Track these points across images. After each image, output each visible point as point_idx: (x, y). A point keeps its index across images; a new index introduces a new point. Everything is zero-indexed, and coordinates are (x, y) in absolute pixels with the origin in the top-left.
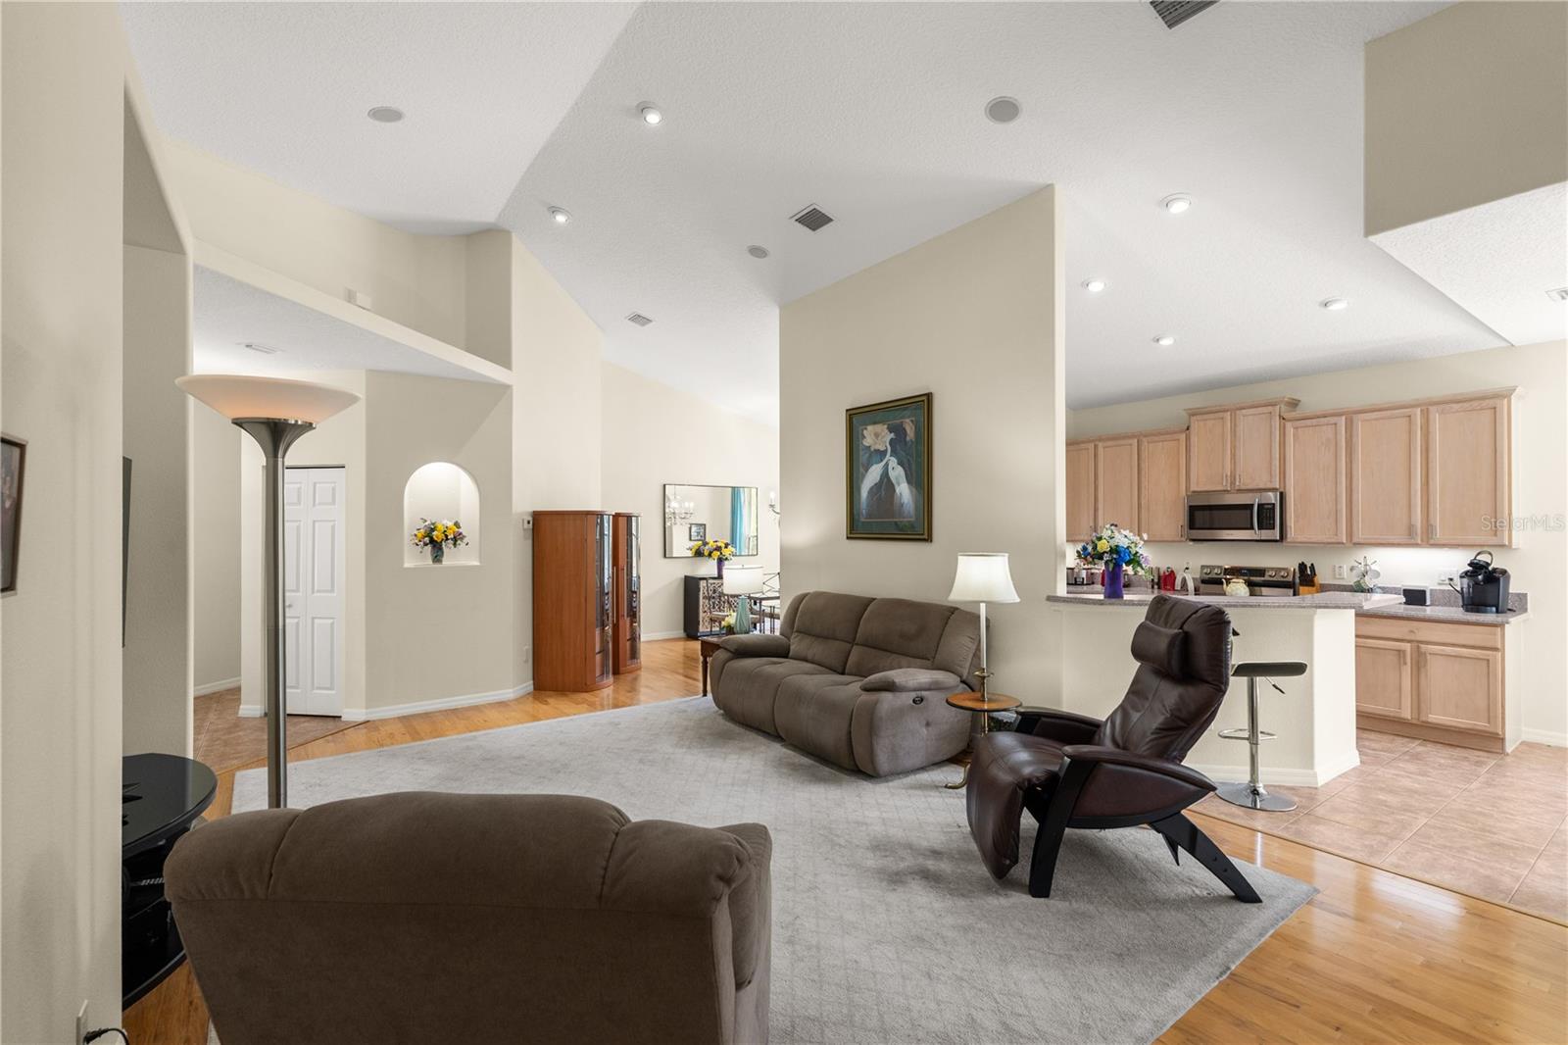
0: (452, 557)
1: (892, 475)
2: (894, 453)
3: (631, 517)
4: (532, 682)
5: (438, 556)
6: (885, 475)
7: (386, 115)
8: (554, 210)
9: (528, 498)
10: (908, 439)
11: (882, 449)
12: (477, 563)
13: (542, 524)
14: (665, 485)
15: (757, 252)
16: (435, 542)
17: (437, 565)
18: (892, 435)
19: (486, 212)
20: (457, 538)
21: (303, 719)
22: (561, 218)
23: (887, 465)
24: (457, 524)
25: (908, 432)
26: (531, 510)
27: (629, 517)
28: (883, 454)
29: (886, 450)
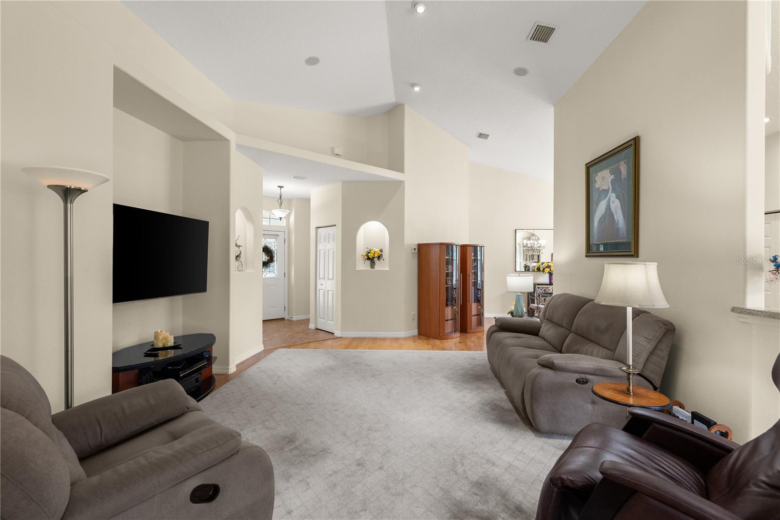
0: (379, 266)
1: (613, 206)
2: (614, 190)
3: (477, 247)
4: (417, 330)
5: (373, 265)
6: (608, 208)
7: (312, 61)
8: (413, 85)
9: (414, 236)
10: (623, 177)
11: (606, 188)
12: (388, 269)
13: (422, 250)
14: (516, 230)
15: (521, 72)
16: (372, 259)
17: (372, 269)
18: (613, 177)
19: (389, 97)
20: (379, 257)
21: (324, 332)
22: (417, 89)
23: (609, 200)
24: (381, 251)
25: (622, 171)
26: (417, 243)
27: (475, 247)
28: (607, 191)
29: (609, 189)
